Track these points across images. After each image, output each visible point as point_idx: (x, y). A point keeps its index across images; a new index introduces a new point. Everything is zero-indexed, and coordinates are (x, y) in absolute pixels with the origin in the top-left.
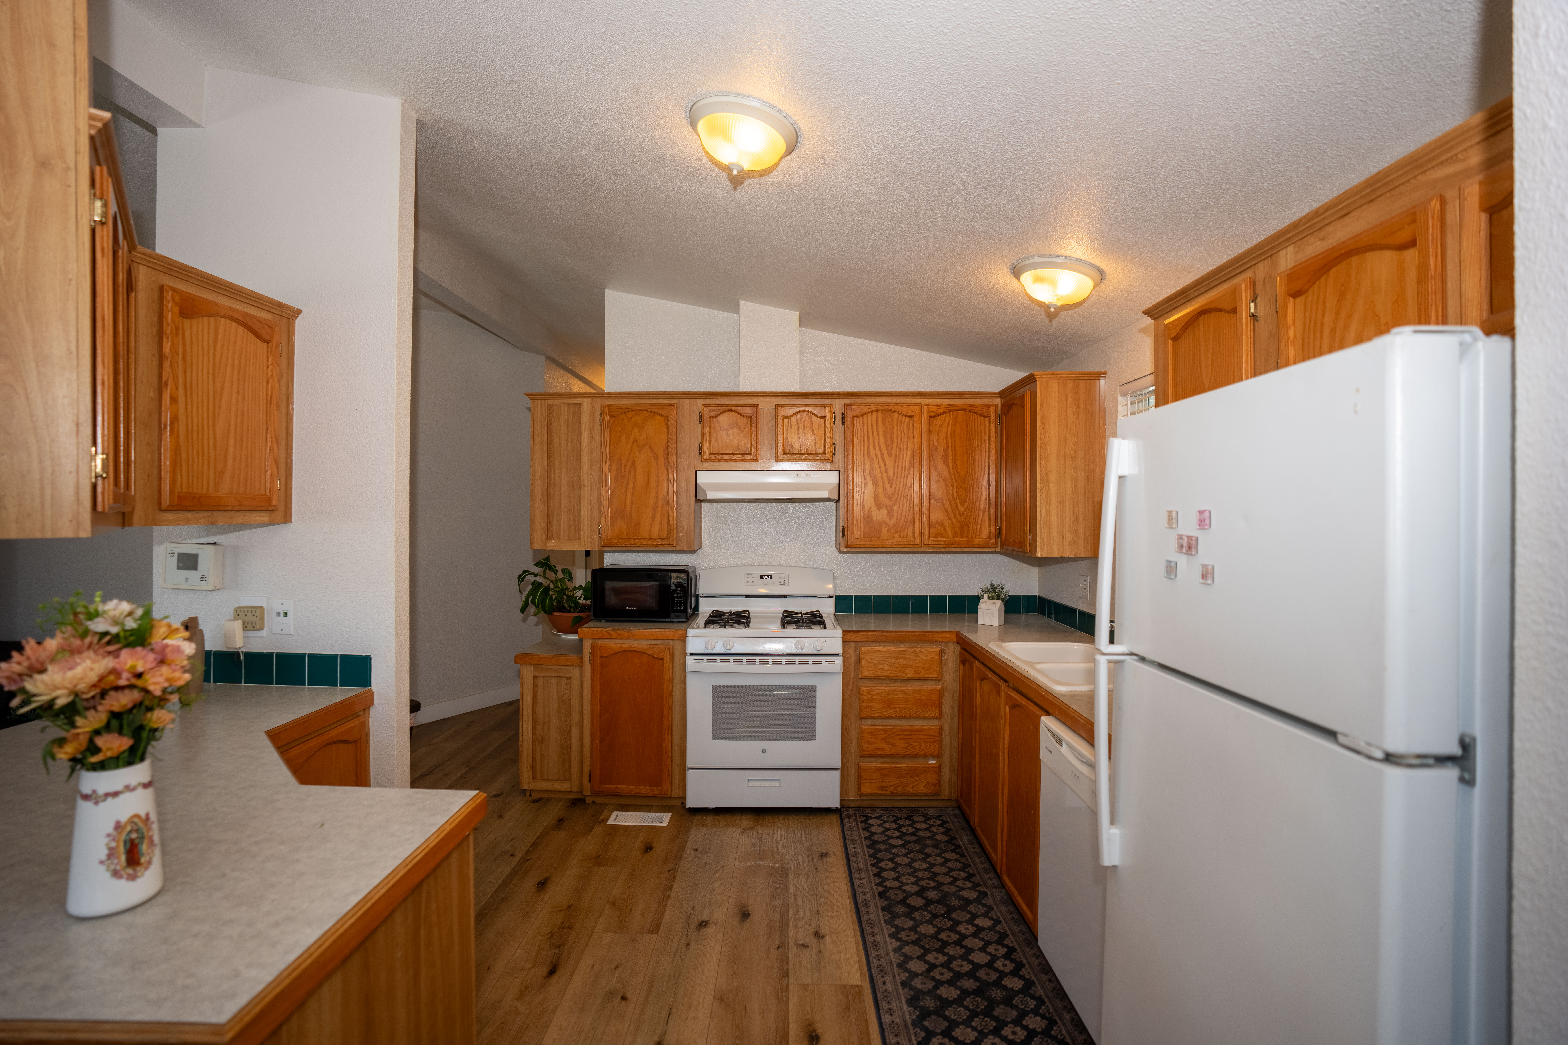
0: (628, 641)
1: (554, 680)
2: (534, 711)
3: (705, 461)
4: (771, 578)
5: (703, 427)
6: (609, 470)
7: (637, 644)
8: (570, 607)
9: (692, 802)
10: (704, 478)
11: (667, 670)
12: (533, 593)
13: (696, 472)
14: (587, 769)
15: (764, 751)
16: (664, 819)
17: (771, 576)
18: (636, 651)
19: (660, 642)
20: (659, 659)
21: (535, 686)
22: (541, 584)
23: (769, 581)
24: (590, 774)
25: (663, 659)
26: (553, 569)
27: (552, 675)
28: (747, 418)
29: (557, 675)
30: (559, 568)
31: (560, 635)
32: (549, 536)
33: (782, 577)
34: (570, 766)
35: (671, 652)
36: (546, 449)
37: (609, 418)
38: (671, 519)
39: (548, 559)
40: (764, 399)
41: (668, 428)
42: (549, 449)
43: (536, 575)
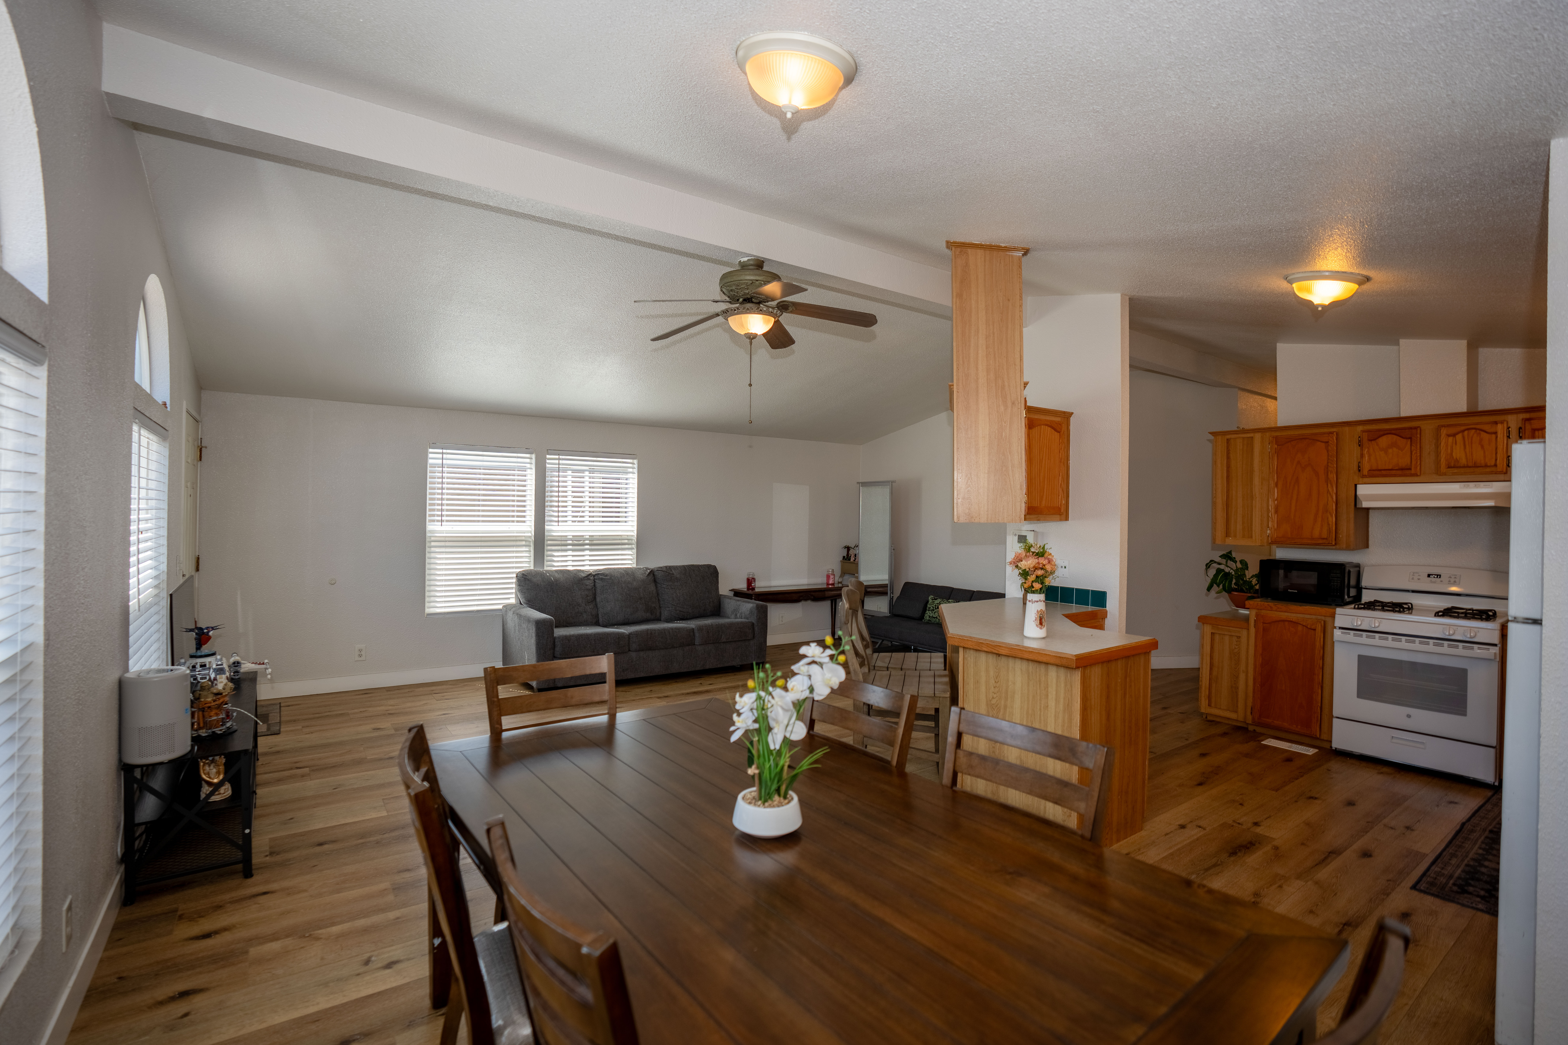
0: (1286, 614)
1: (1227, 638)
2: (1211, 658)
3: (1364, 476)
4: (1440, 577)
5: (1362, 450)
6: (1276, 485)
7: (1293, 616)
8: (1247, 589)
9: (1337, 744)
10: (1363, 490)
11: (1318, 639)
12: (1216, 576)
13: (1356, 486)
14: (1250, 704)
15: (1409, 716)
16: (1311, 751)
17: (1440, 575)
18: (1292, 621)
19: (1314, 617)
20: (1312, 629)
21: (1212, 640)
22: (1223, 570)
23: (1438, 580)
24: (1252, 708)
25: (1315, 630)
26: (1234, 560)
27: (1226, 633)
28: (1406, 438)
29: (1230, 634)
30: (1238, 559)
31: (1238, 610)
32: (1227, 535)
33: (1453, 577)
34: (1237, 701)
35: (1323, 625)
36: (1225, 472)
37: (1276, 446)
38: (1330, 523)
39: (1230, 552)
40: (1425, 422)
41: (1328, 451)
42: (1228, 471)
43: (1219, 564)
